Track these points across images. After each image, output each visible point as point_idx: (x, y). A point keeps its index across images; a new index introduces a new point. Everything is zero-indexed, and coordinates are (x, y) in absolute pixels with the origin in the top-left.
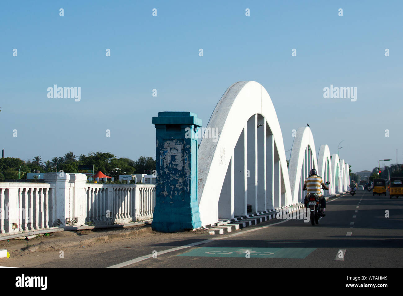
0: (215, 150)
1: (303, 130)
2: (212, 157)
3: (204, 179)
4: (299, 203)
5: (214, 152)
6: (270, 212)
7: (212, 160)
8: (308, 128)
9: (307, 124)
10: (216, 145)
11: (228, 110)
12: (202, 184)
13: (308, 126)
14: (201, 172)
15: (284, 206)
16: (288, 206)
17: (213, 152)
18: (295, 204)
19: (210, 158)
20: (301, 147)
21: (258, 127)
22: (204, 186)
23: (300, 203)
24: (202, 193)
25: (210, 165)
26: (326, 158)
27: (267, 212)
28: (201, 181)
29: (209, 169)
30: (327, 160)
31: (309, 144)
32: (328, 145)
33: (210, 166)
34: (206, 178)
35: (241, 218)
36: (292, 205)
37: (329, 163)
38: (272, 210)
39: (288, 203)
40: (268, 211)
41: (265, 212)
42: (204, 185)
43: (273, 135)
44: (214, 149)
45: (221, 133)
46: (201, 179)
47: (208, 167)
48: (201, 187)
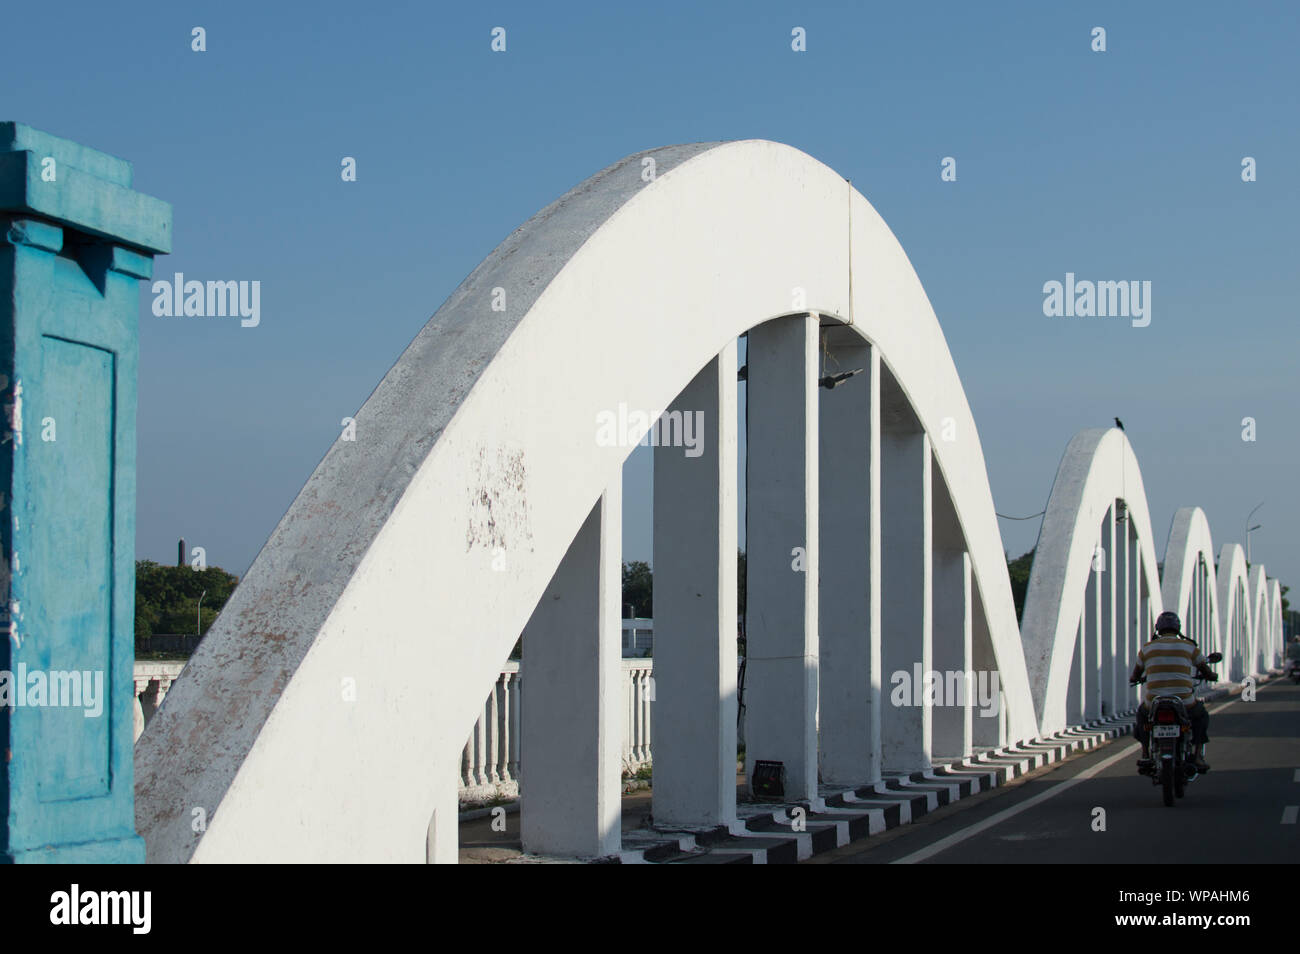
0: (422, 458)
1: (1096, 441)
2: (390, 499)
3: (302, 639)
4: (1070, 730)
5: (414, 466)
6: (901, 788)
7: (384, 519)
8: (1116, 432)
9: (1117, 419)
10: (441, 430)
11: (576, 244)
12: (278, 669)
13: (1119, 425)
14: (298, 587)
15: (990, 749)
16: (1013, 747)
17: (409, 468)
18: (1052, 737)
19: (377, 503)
20: (1083, 503)
21: (825, 383)
22: (285, 683)
23: (1079, 728)
24: (260, 727)
25: (366, 548)
26: (1197, 555)
27: (881, 788)
28: (278, 649)
29: (353, 569)
30: (1201, 563)
31: (1121, 497)
32: (1203, 509)
33: (360, 553)
34: (315, 630)
35: (677, 844)
36: (1033, 742)
37: (1206, 575)
38: (917, 777)
39: (1011, 735)
40: (893, 785)
41: (866, 792)
42: (286, 676)
43: (926, 435)
44: (418, 451)
45: (489, 362)
46: (282, 637)
47: (350, 560)
48: (269, 684)
